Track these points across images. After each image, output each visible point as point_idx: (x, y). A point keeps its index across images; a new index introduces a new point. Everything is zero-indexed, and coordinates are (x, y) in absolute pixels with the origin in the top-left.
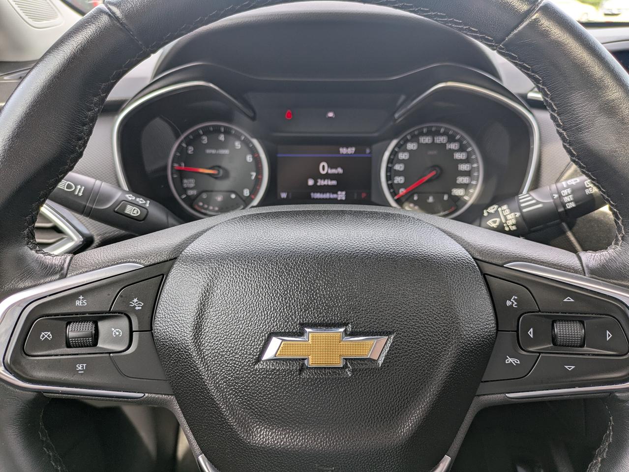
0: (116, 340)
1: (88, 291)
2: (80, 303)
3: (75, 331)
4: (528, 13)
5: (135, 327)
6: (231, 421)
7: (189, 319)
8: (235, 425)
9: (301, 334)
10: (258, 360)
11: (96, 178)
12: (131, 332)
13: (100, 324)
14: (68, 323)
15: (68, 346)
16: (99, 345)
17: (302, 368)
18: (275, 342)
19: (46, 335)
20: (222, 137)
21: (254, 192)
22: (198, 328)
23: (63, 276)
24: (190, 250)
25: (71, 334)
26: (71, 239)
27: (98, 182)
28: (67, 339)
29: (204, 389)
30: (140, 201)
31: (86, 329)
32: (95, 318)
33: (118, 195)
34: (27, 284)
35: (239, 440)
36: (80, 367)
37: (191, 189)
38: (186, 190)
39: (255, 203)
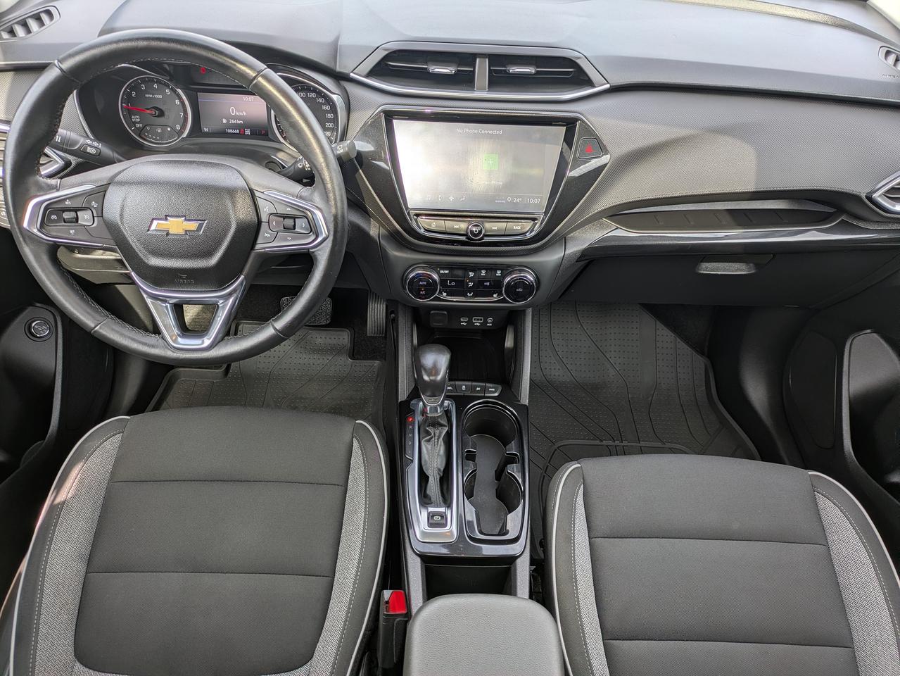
0: (87, 220)
1: (72, 197)
2: (68, 203)
3: (66, 215)
4: (255, 78)
5: (95, 215)
6: (140, 255)
7: (118, 212)
8: (142, 257)
9: (166, 219)
10: (148, 230)
11: (67, 130)
12: (93, 217)
13: (78, 213)
14: (63, 212)
15: (65, 222)
16: (79, 222)
17: (168, 234)
18: (155, 222)
19: (54, 217)
20: (155, 86)
21: (183, 127)
22: (121, 216)
23: (58, 190)
24: (118, 178)
25: (65, 217)
26: (58, 163)
27: (69, 133)
28: (64, 219)
29: (128, 242)
30: (95, 144)
31: (72, 215)
32: (76, 210)
33: (82, 140)
34: (41, 194)
35: (144, 263)
36: (71, 232)
37: (138, 123)
38: (135, 123)
39: (185, 135)
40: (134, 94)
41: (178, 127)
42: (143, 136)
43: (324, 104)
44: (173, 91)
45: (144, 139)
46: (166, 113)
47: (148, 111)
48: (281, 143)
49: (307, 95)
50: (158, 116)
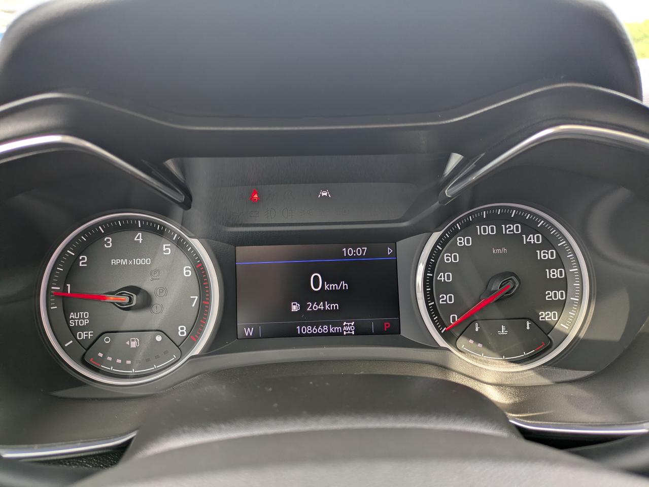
20: (138, 237)
21: (196, 329)
37: (83, 329)
38: (73, 331)
39: (197, 350)
40: (83, 261)
41: (182, 331)
42: (91, 361)
43: (540, 247)
44: (181, 244)
45: (96, 370)
46: (157, 300)
47: (112, 298)
48: (438, 348)
49: (499, 230)
50: (137, 308)
